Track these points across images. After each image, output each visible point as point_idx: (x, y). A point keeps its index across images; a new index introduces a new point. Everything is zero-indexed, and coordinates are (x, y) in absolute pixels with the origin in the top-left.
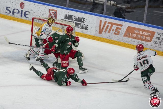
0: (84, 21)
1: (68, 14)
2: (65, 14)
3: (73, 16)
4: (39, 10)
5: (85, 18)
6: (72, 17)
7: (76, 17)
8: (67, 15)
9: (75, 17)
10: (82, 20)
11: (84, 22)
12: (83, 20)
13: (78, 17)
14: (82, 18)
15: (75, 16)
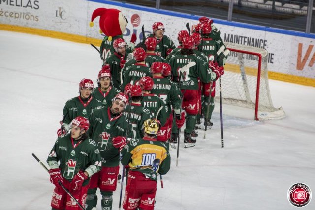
0: (266, 45)
1: (231, 33)
2: (225, 34)
3: (242, 37)
4: (170, 29)
5: (266, 41)
6: (240, 38)
7: (248, 39)
8: (229, 35)
9: (246, 40)
10: (260, 44)
11: (266, 47)
12: (262, 45)
13: (253, 39)
14: (261, 40)
15: (245, 38)
